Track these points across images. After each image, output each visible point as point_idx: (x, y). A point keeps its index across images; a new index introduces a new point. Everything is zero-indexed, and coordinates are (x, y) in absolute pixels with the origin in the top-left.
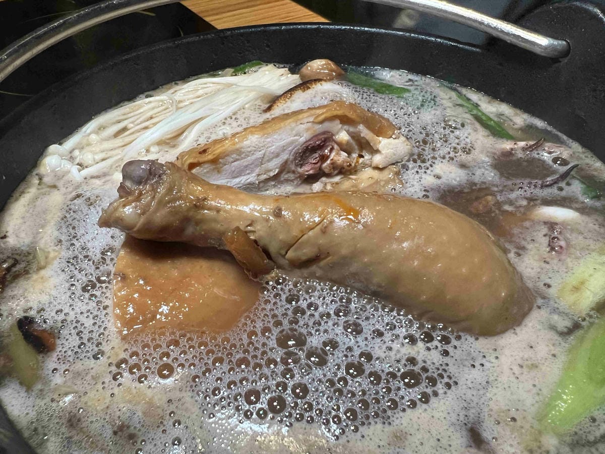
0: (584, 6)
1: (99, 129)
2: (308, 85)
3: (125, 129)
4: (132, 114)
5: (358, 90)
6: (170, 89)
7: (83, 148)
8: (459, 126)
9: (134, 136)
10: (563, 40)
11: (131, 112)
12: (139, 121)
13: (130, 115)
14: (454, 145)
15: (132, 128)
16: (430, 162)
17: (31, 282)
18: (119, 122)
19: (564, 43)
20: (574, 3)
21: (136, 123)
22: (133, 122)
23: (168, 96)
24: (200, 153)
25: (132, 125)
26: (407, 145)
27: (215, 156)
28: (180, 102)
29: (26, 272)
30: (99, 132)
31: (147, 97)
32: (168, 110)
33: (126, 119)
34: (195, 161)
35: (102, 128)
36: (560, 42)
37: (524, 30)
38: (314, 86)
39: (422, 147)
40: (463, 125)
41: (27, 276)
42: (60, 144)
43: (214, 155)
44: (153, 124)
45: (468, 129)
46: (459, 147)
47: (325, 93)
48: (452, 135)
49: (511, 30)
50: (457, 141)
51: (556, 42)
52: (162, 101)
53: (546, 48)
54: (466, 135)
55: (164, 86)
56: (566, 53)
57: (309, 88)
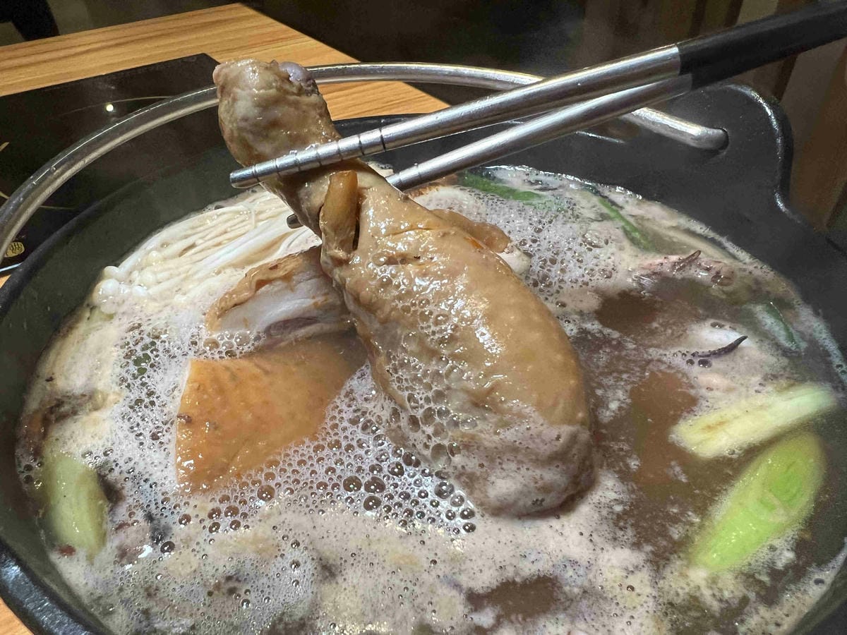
0: (739, 89)
1: (162, 246)
2: (420, 190)
3: (193, 246)
4: (202, 228)
5: (481, 197)
6: (247, 198)
7: (142, 269)
8: (602, 244)
9: (204, 254)
10: (719, 129)
11: (200, 226)
12: (209, 237)
13: (199, 229)
14: (591, 266)
15: (202, 243)
16: (557, 286)
17: (79, 424)
18: (186, 237)
19: (721, 131)
20: (729, 86)
21: (206, 238)
22: (201, 238)
23: (245, 206)
24: (271, 269)
25: (201, 241)
26: (523, 260)
27: (286, 272)
28: (260, 213)
29: (75, 413)
30: (162, 249)
31: (217, 208)
32: (244, 223)
33: (194, 234)
34: (264, 278)
35: (164, 245)
36: (716, 131)
37: (671, 118)
38: (428, 191)
39: (549, 268)
40: (607, 243)
41: (76, 417)
42: (117, 265)
43: (286, 270)
44: (228, 239)
45: (612, 248)
46: (597, 269)
47: (440, 200)
48: (589, 254)
49: (658, 118)
50: (595, 261)
51: (711, 132)
52: (238, 212)
53: (698, 139)
54: (609, 255)
55: (239, 196)
56: (723, 143)
57: (422, 194)
